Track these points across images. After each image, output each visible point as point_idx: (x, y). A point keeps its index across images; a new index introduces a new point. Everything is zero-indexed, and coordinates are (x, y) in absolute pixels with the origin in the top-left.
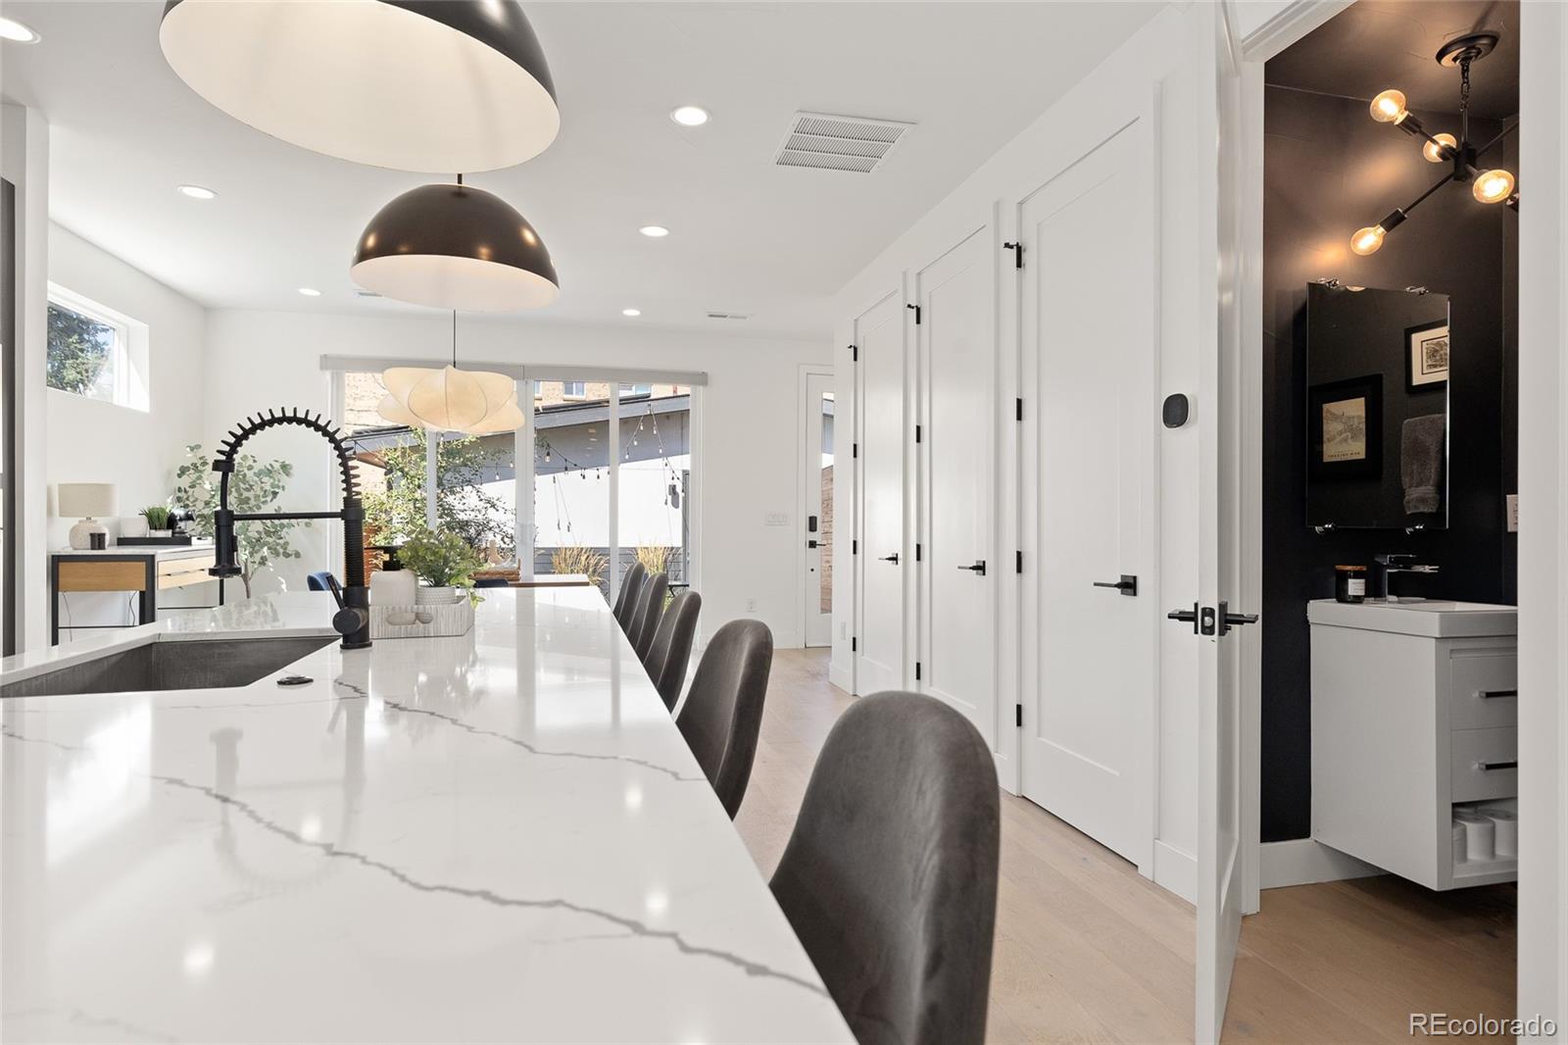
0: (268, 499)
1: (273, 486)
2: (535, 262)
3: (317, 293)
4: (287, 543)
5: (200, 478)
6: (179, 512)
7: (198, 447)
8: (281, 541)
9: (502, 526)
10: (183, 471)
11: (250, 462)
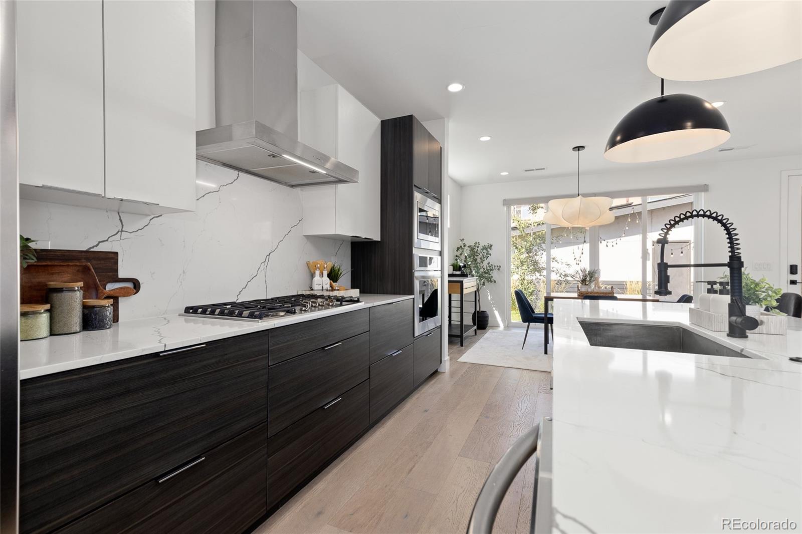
0: (485, 259)
1: (486, 254)
3: (507, 173)
4: (492, 277)
5: (463, 251)
8: (490, 276)
9: (559, 270)
10: (458, 248)
11: (478, 245)
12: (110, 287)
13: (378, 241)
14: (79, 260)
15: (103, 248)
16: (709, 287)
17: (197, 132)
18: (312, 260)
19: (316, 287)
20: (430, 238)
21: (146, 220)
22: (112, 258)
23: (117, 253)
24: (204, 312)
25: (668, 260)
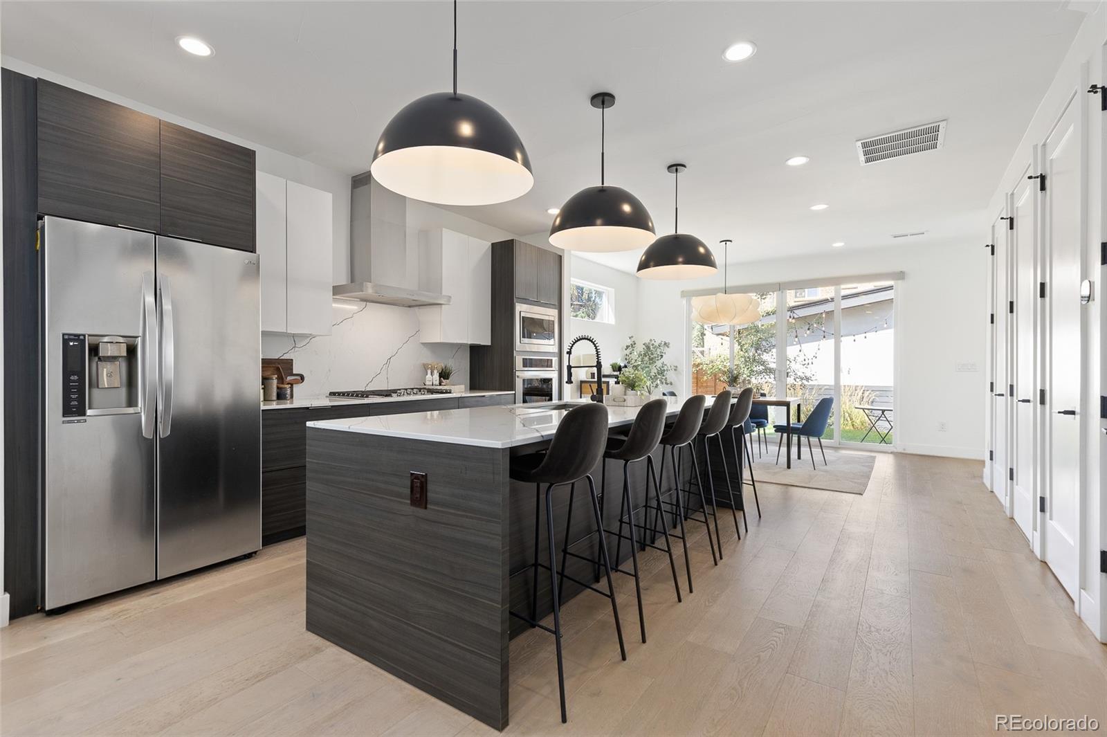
0: (659, 358)
1: (660, 352)
2: (706, 260)
4: (666, 378)
5: (633, 350)
6: (622, 365)
7: (632, 337)
8: (664, 377)
10: (628, 347)
11: (653, 343)
12: (289, 378)
13: (488, 346)
14: (274, 363)
15: (286, 357)
16: (616, 380)
17: (333, 287)
18: (425, 361)
19: (427, 383)
20: (546, 342)
21: (308, 339)
22: (289, 363)
23: (292, 360)
24: (348, 395)
25: (572, 364)
